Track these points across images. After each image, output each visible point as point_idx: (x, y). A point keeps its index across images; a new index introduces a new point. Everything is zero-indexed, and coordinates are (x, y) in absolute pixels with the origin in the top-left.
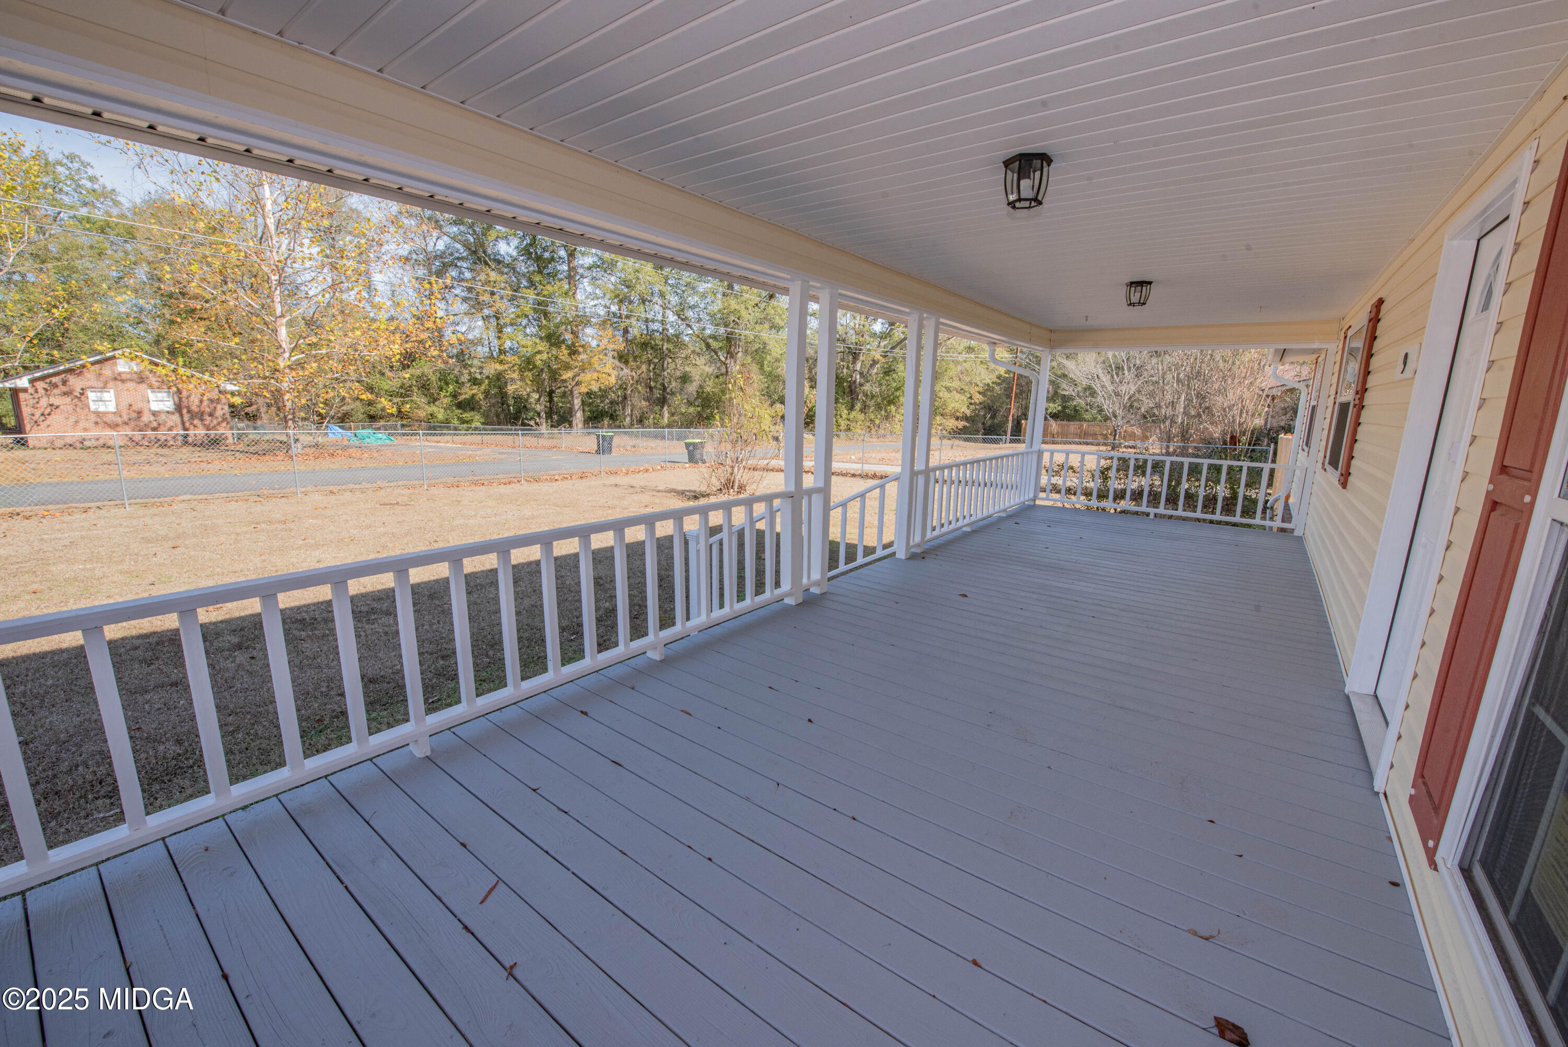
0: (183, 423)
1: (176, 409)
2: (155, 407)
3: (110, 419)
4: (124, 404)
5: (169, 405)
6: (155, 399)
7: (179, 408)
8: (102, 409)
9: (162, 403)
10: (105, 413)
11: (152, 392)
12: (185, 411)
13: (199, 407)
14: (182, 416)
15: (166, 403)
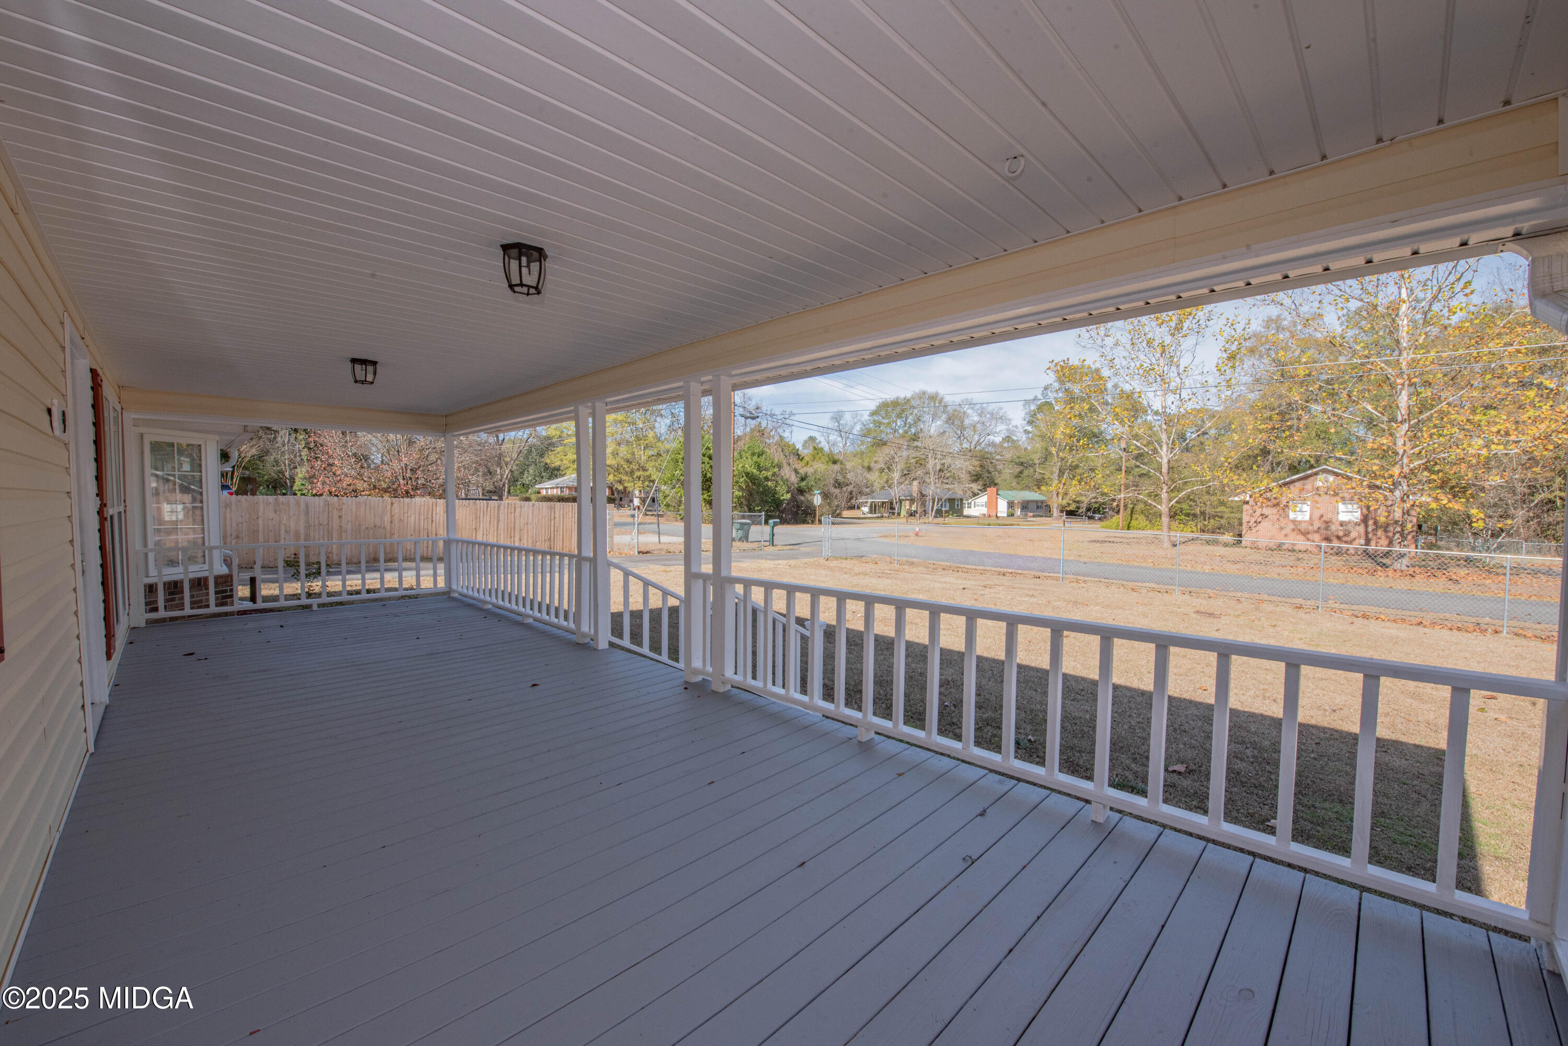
0: (1367, 533)
1: (1361, 520)
2: (1343, 517)
3: (1303, 527)
4: (1317, 514)
5: (1357, 516)
6: (1345, 510)
7: (1365, 520)
8: (1299, 518)
9: (1350, 514)
10: (1300, 522)
11: (1343, 504)
12: (1371, 522)
13: (1387, 517)
14: (1366, 526)
15: (1354, 514)
